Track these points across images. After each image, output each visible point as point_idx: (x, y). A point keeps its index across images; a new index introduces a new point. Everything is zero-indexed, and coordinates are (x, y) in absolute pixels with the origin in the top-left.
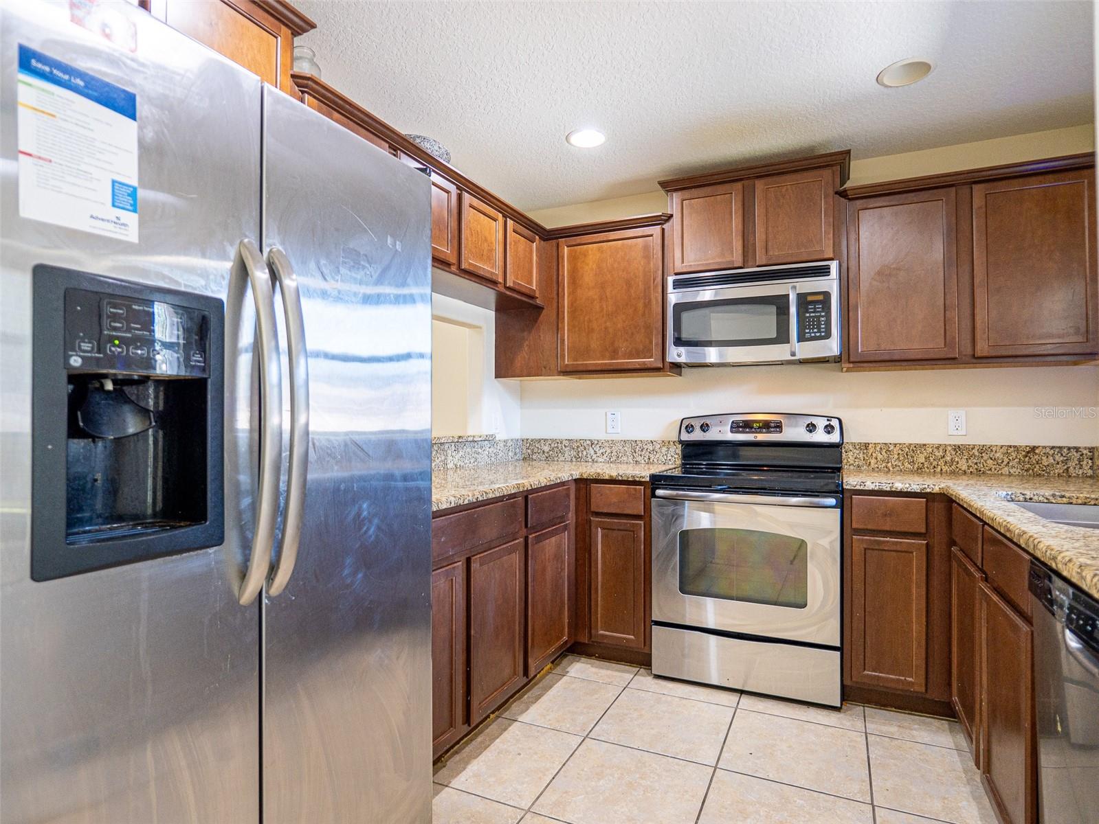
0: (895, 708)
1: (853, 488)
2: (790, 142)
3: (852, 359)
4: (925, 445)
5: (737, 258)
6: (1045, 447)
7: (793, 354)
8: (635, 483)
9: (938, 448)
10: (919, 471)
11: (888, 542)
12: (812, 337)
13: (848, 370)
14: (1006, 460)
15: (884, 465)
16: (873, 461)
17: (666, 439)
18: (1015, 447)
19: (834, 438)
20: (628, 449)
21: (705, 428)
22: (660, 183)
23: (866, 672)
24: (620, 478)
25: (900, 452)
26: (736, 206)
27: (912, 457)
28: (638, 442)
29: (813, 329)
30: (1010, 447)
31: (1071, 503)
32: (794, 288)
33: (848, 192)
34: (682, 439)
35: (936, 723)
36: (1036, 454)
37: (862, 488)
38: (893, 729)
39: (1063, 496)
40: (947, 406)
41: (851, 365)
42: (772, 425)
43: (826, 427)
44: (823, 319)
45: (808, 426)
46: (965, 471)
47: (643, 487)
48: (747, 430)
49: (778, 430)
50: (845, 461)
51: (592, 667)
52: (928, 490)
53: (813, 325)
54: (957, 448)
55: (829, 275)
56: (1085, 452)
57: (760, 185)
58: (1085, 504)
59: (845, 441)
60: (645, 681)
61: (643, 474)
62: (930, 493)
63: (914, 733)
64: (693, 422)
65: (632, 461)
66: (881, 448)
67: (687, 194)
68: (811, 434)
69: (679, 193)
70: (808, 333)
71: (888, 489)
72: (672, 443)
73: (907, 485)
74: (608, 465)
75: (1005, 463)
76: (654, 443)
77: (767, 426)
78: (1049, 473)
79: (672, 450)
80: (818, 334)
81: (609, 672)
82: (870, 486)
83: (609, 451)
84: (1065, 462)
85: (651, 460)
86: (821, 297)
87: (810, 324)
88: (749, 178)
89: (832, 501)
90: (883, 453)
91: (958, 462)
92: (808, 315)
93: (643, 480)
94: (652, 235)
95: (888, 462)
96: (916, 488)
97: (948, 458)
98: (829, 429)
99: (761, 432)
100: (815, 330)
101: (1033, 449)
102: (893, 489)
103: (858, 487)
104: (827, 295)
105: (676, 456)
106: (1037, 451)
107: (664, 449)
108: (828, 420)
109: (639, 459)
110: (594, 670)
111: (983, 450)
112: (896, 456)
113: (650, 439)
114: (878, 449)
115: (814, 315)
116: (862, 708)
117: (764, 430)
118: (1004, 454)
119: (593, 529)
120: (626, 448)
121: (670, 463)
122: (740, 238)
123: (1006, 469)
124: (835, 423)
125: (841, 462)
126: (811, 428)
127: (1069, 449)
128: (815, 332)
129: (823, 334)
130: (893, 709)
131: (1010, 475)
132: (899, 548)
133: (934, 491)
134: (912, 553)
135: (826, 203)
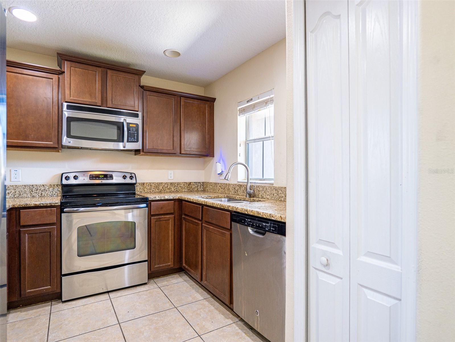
0: (163, 276)
1: (152, 199)
2: (123, 59)
3: (145, 151)
4: (162, 183)
5: (98, 100)
6: (193, 183)
7: (124, 147)
8: (51, 206)
9: (166, 184)
10: (160, 192)
11: (163, 217)
12: (133, 141)
13: (142, 155)
14: (184, 187)
15: (149, 190)
16: (146, 189)
17: (52, 184)
18: (186, 183)
19: (133, 181)
21: (75, 178)
22: (58, 54)
23: (156, 266)
25: (155, 186)
26: (98, 78)
27: (158, 187)
28: (34, 186)
29: (132, 138)
30: (185, 183)
31: (211, 198)
32: (125, 120)
33: (144, 87)
34: (63, 183)
35: (176, 276)
36: (191, 185)
37: (155, 199)
38: (165, 283)
39: (210, 196)
40: (168, 169)
41: (144, 153)
42: (109, 176)
43: (131, 177)
44: (136, 134)
45: (123, 176)
47: (56, 208)
48: (97, 178)
49: (111, 178)
50: (136, 190)
51: (21, 312)
52: (175, 198)
54: (171, 184)
55: (138, 117)
56: (202, 183)
57: (109, 72)
58: (214, 198)
59: (137, 182)
60: (57, 307)
62: (175, 199)
63: (172, 281)
64: (69, 175)
65: (30, 196)
66: (148, 185)
67: (74, 64)
68: (125, 180)
69: (69, 63)
70: (130, 139)
71: (163, 199)
72: (56, 186)
73: (169, 197)
74: (12, 200)
75: (184, 188)
76: (45, 186)
77: (106, 176)
78: (194, 190)
79: (56, 189)
80: (134, 140)
81: (34, 311)
82: (158, 198)
83: (13, 191)
84: (197, 187)
85: (43, 195)
86: (135, 126)
87: (132, 135)
88: (104, 68)
89: (145, 205)
90: (149, 186)
91: (171, 188)
92: (130, 132)
93: (57, 205)
94: (52, 79)
95: (151, 190)
96: (171, 198)
97: (169, 187)
98: (131, 178)
99: (104, 179)
100: (133, 138)
101: (190, 183)
102: (165, 199)
103: (154, 199)
104: (137, 125)
105: (59, 192)
106: (191, 184)
107: (51, 189)
108: (131, 174)
109: (35, 195)
110: (25, 313)
111: (178, 184)
112: (153, 187)
113: (42, 184)
114: (147, 185)
115: (132, 132)
116: (153, 280)
117: (105, 178)
118: (183, 185)
119: (22, 235)
120: (26, 190)
121: (55, 196)
122: (100, 93)
123: (184, 190)
124: (133, 175)
125: (135, 191)
126: (124, 177)
127: (198, 183)
128: (133, 139)
129: (136, 140)
130: (162, 277)
131: (185, 192)
132: (166, 219)
133: (177, 198)
134: (170, 220)
135: (136, 89)
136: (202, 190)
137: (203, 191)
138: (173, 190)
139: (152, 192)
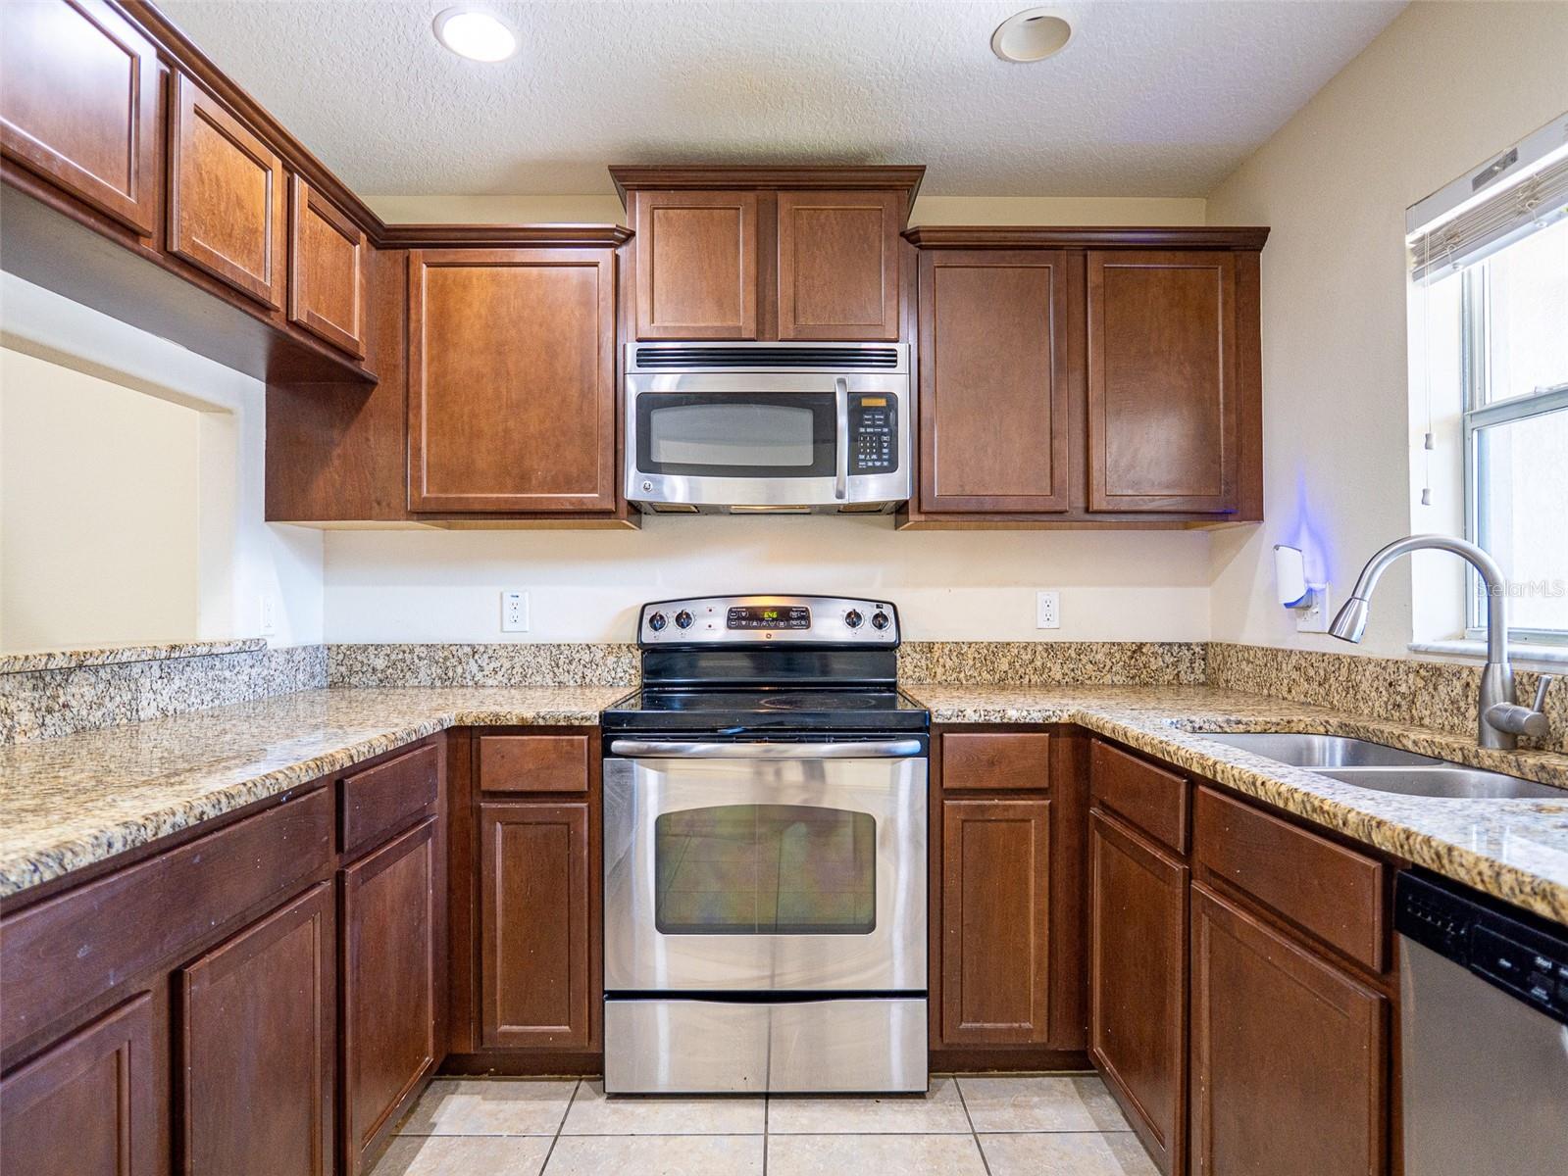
0: (999, 1070)
1: (946, 721)
2: (833, 136)
3: (925, 508)
4: (1008, 644)
5: (746, 322)
6: (1152, 644)
7: (840, 495)
8: (571, 730)
9: (1025, 648)
10: (1001, 685)
11: (997, 806)
12: (874, 466)
13: (917, 527)
14: (1109, 664)
15: (954, 676)
16: (940, 670)
17: (615, 642)
18: (1119, 644)
19: (888, 635)
20: (544, 660)
21: (683, 620)
22: (613, 170)
23: (964, 1025)
24: (541, 722)
25: (976, 655)
26: (745, 233)
27: (993, 663)
28: (562, 648)
29: (871, 453)
30: (1114, 644)
31: (1249, 732)
32: (842, 382)
33: (921, 235)
34: (645, 640)
35: (1057, 1085)
36: (1143, 654)
37: (959, 720)
38: (1006, 1116)
39: (1239, 722)
40: (1035, 585)
41: (923, 518)
42: (794, 615)
43: (876, 617)
44: (885, 438)
45: (849, 615)
46: (1059, 682)
47: (585, 738)
48: (755, 624)
49: (803, 623)
50: (900, 672)
51: (483, 1100)
52: (1054, 720)
53: (871, 447)
54: (1050, 648)
55: (895, 366)
56: (1197, 649)
57: (784, 198)
58: (1265, 732)
59: (902, 640)
60: (591, 1109)
61: (588, 713)
62: (1056, 723)
63: (1038, 1112)
64: (662, 610)
65: (551, 683)
66: (951, 651)
67: (661, 198)
68: (854, 630)
69: (647, 194)
70: (863, 460)
71: (998, 721)
72: (624, 648)
73: (1025, 713)
74: (505, 692)
75: (1107, 668)
76: (593, 649)
77: (784, 616)
78: (1157, 680)
79: (625, 660)
80: (878, 464)
81: (520, 1106)
82: (972, 717)
83: (507, 665)
84: (1175, 665)
85: (587, 680)
86: (882, 403)
87: (865, 445)
88: (766, 188)
89: (914, 745)
90: (954, 657)
91: (1050, 670)
92: (862, 430)
93: (588, 723)
94: (595, 265)
95: (960, 672)
96: (1037, 717)
97: (1038, 663)
98: (879, 621)
99: (776, 627)
100: (874, 457)
101: (1141, 646)
102: (1005, 721)
103: (954, 720)
104: (891, 399)
105: (633, 671)
106: (1144, 650)
107: (611, 659)
108: (878, 607)
109: (565, 678)
110: (488, 1106)
111: (1083, 649)
112: (971, 662)
113: (584, 642)
114: (946, 651)
115: (872, 430)
116: (951, 1081)
117: (782, 624)
118: (1106, 655)
119: (485, 825)
120: (540, 660)
121: (622, 683)
122: (752, 288)
123: (1109, 676)
124: (887, 611)
125: (895, 675)
126: (853, 619)
127: (1180, 645)
128: (874, 460)
129: (885, 464)
130: (996, 1072)
131: (1113, 685)
132: (1011, 815)
133: (1062, 721)
134: (1029, 821)
135: (888, 248)
136: (1202, 678)
137: (1203, 684)
138: (1058, 676)
139: (964, 682)
